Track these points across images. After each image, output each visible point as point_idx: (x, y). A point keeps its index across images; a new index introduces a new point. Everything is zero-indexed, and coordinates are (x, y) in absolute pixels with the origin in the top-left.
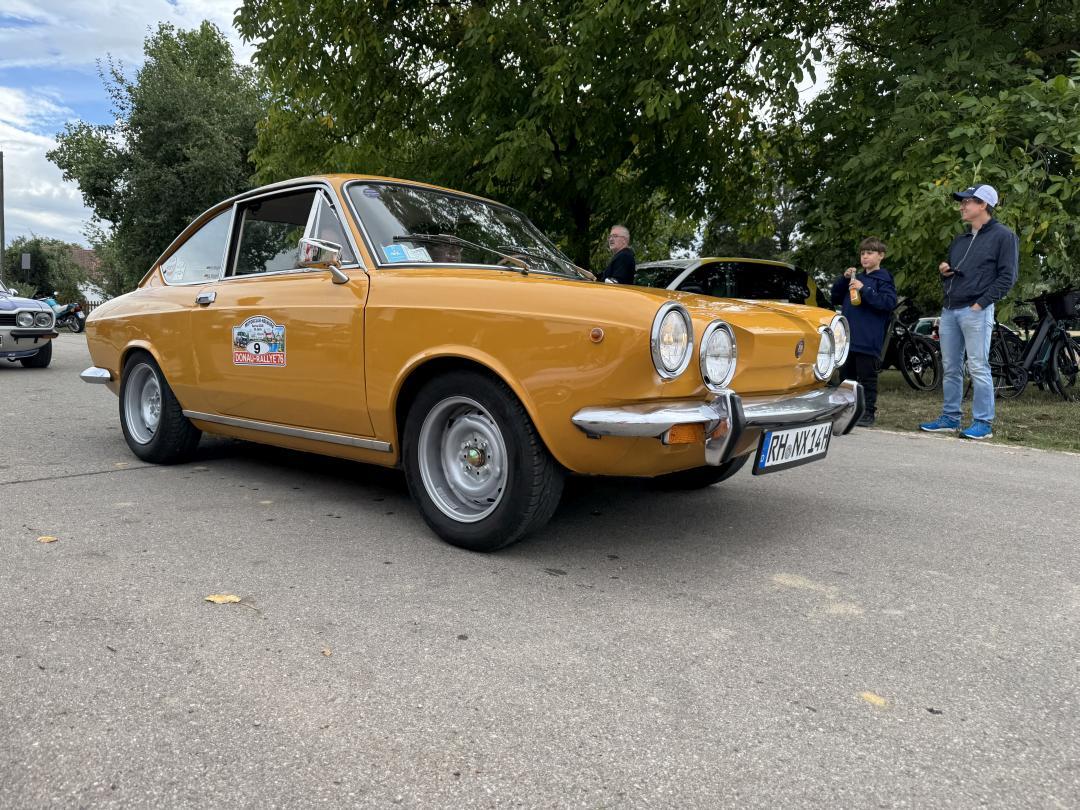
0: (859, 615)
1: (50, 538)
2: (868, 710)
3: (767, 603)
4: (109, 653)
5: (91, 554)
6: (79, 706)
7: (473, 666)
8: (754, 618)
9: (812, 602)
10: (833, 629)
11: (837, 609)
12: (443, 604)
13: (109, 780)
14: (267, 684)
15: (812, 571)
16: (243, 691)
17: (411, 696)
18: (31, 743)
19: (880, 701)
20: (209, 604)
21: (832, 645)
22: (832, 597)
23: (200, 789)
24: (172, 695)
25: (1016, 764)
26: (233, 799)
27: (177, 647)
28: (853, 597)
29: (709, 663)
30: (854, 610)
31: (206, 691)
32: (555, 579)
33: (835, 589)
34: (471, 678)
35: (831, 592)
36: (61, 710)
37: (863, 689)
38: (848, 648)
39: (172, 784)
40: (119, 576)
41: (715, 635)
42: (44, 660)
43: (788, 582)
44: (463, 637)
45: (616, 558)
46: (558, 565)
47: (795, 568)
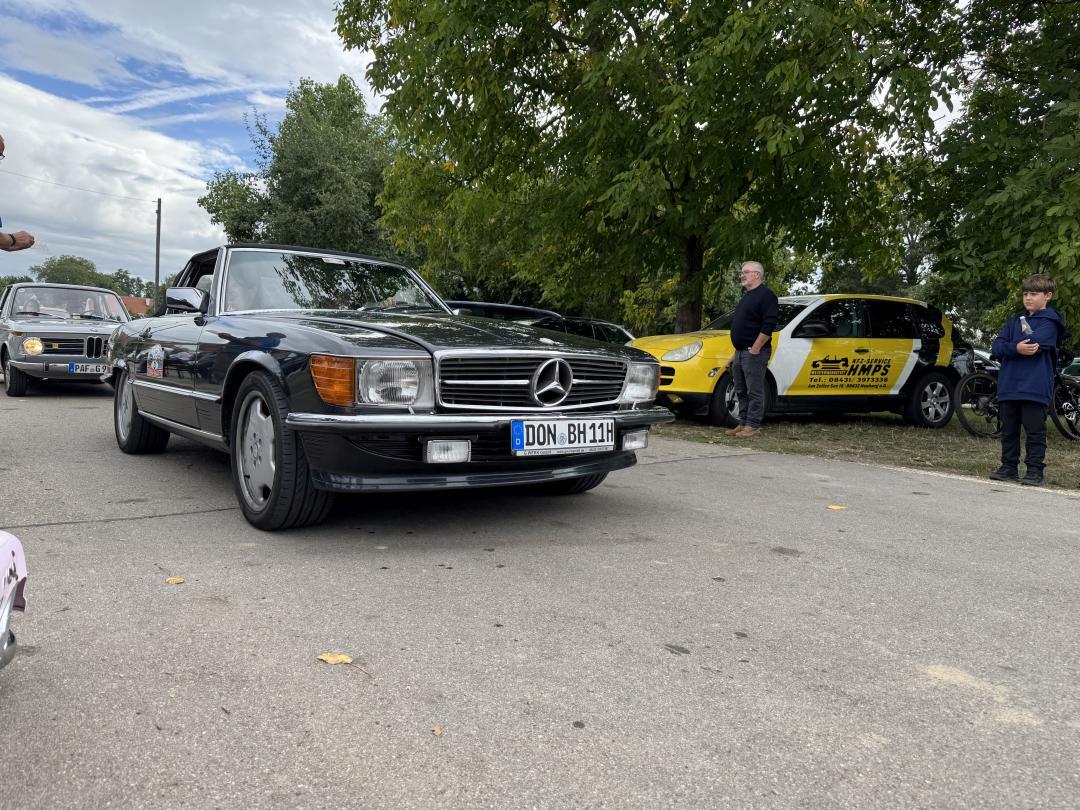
0: (1038, 727)
1: (179, 580)
3: (924, 702)
4: (223, 715)
5: (214, 599)
6: (190, 778)
7: (591, 763)
8: (910, 723)
9: (978, 705)
10: (1007, 742)
11: (1009, 717)
12: (557, 680)
14: (376, 766)
15: (974, 664)
16: (351, 772)
17: (526, 794)
20: (321, 664)
21: (1009, 766)
22: (1001, 700)
24: (280, 772)
27: (289, 712)
28: (1028, 702)
29: (861, 779)
30: (1031, 719)
31: (316, 769)
32: (677, 658)
33: (1002, 688)
34: (590, 777)
35: (1000, 692)
36: (173, 780)
38: (1029, 771)
40: (238, 625)
41: (865, 742)
42: (161, 718)
43: (946, 678)
44: (579, 725)
45: (744, 636)
46: (680, 641)
47: (952, 659)
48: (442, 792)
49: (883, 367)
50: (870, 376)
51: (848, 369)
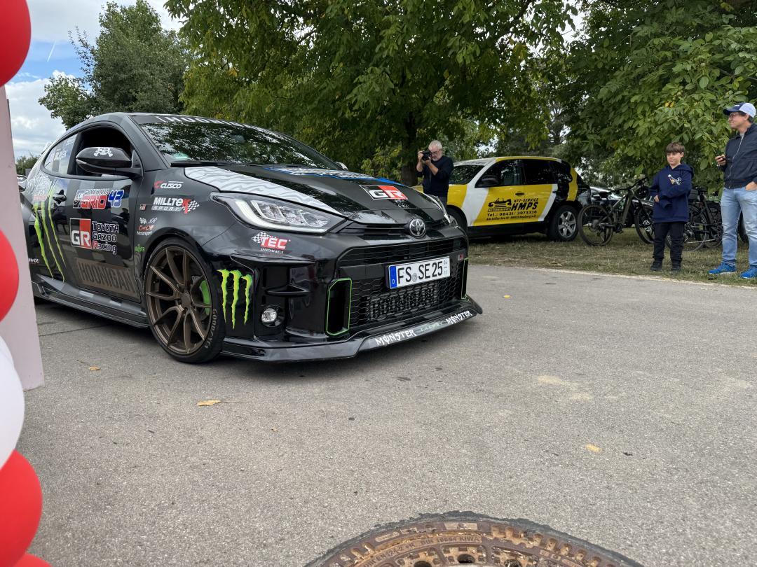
0: (590, 400)
1: (96, 368)
2: (589, 455)
3: (533, 393)
4: (151, 434)
5: (123, 377)
6: (142, 463)
7: (359, 435)
8: (525, 403)
9: (561, 393)
10: (573, 408)
11: (576, 397)
12: (338, 400)
13: (169, 500)
14: (244, 448)
15: (563, 374)
16: (231, 452)
17: (326, 452)
18: (122, 483)
19: (596, 449)
22: (574, 389)
23: (219, 503)
24: (192, 456)
25: (671, 481)
26: (237, 507)
28: (587, 389)
29: (497, 430)
30: (587, 397)
31: (211, 453)
32: (404, 383)
33: (576, 384)
34: (359, 441)
35: (574, 386)
36: (133, 465)
37: (588, 443)
38: (581, 419)
39: (203, 501)
40: (143, 389)
41: (501, 414)
42: (115, 439)
43: (547, 381)
44: (351, 419)
45: (441, 369)
46: (405, 375)
47: (552, 372)
48: (282, 455)
49: (533, 204)
50: (525, 210)
51: (512, 206)
